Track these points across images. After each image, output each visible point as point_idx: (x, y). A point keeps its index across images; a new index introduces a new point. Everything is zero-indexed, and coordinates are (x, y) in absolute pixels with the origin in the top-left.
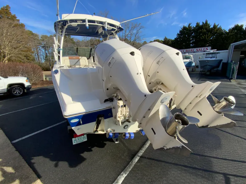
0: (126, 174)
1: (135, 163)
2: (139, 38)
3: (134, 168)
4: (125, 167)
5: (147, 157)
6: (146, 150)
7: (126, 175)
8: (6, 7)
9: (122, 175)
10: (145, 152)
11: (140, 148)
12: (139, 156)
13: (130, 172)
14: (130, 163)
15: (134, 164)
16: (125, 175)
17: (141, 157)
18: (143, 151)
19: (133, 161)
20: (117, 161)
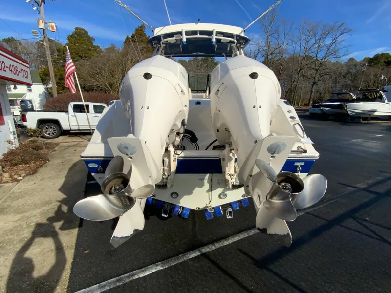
0: (162, 266)
1: (188, 258)
2: (334, 52)
3: (180, 264)
4: (169, 257)
5: (212, 258)
6: (221, 248)
7: (162, 268)
8: (141, 27)
9: (157, 265)
10: (215, 250)
11: (212, 242)
12: (200, 251)
13: (171, 267)
14: (180, 256)
15: (185, 259)
16: (160, 268)
17: (204, 255)
18: (214, 248)
19: (186, 255)
20: (166, 245)
